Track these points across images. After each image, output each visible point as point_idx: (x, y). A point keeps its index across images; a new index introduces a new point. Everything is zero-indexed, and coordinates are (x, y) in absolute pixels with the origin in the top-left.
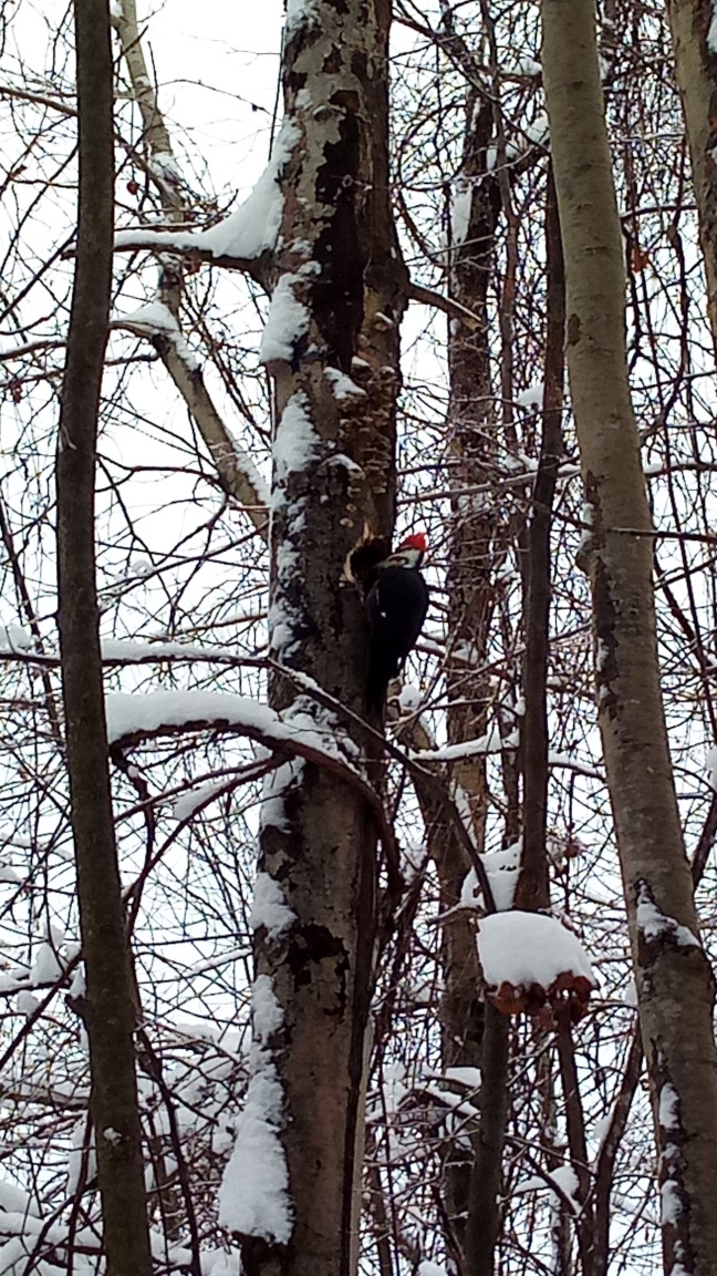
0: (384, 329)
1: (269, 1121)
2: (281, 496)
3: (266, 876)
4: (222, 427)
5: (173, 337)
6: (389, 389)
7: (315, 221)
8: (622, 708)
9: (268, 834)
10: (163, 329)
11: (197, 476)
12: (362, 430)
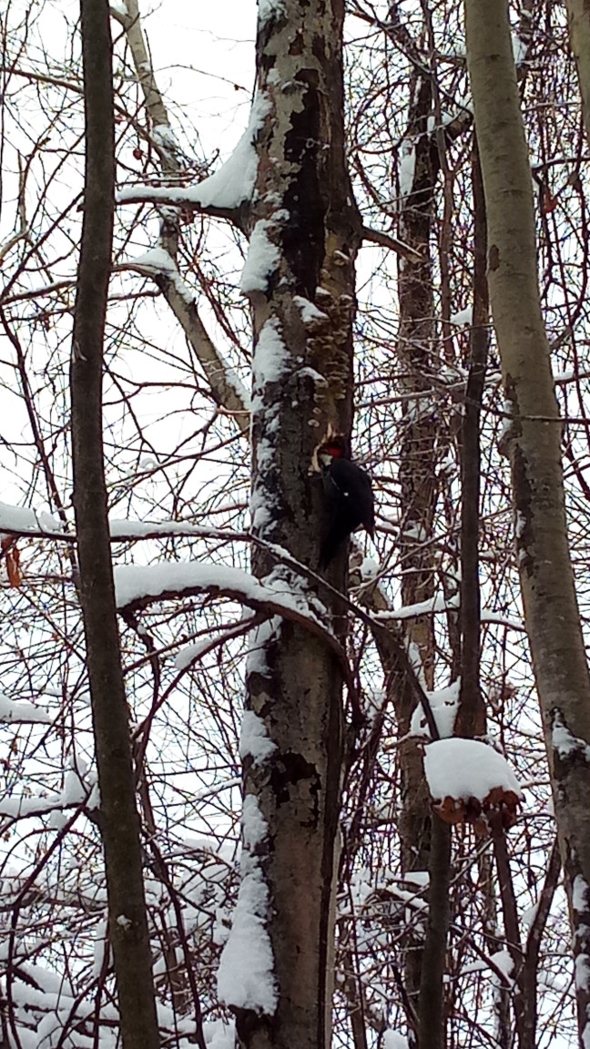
0: (342, 264)
1: (257, 914)
2: (260, 402)
3: (252, 713)
4: (213, 350)
5: (173, 276)
6: (347, 313)
7: (284, 176)
8: (537, 567)
9: (253, 680)
10: (164, 269)
11: (194, 390)
12: (325, 347)
